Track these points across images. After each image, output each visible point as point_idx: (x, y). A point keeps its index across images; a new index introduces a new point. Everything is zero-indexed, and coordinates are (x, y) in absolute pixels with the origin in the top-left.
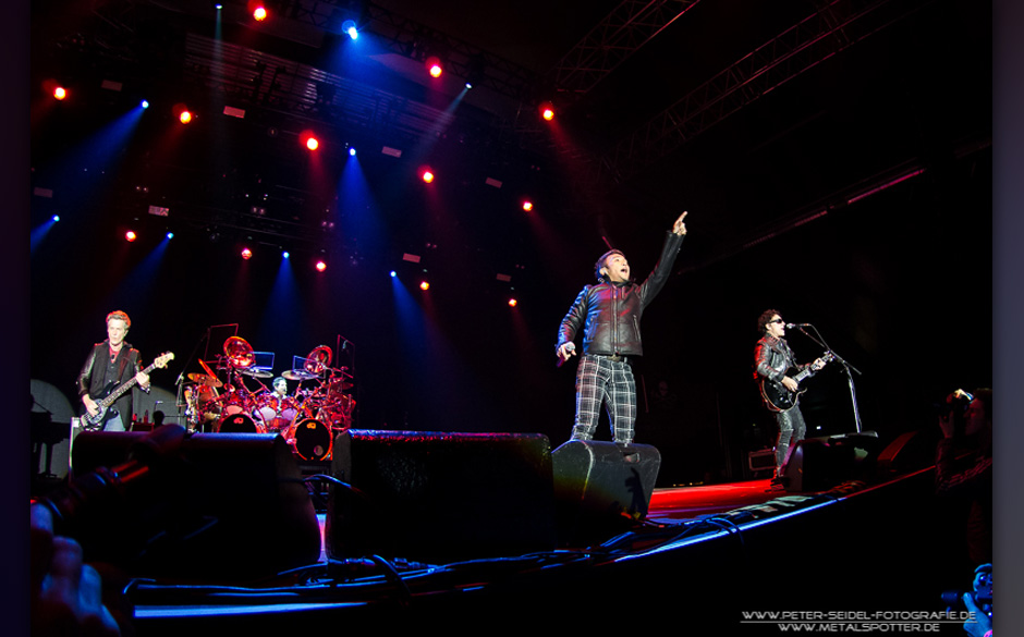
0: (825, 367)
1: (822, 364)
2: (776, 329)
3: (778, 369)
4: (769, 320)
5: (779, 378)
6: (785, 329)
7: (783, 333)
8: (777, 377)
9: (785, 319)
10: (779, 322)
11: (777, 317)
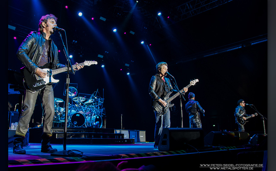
0: (254, 117)
1: (254, 116)
2: (243, 104)
3: (242, 115)
4: (241, 102)
5: (242, 117)
6: (245, 105)
7: (244, 106)
8: (241, 117)
9: (246, 102)
10: (244, 103)
11: (243, 102)
